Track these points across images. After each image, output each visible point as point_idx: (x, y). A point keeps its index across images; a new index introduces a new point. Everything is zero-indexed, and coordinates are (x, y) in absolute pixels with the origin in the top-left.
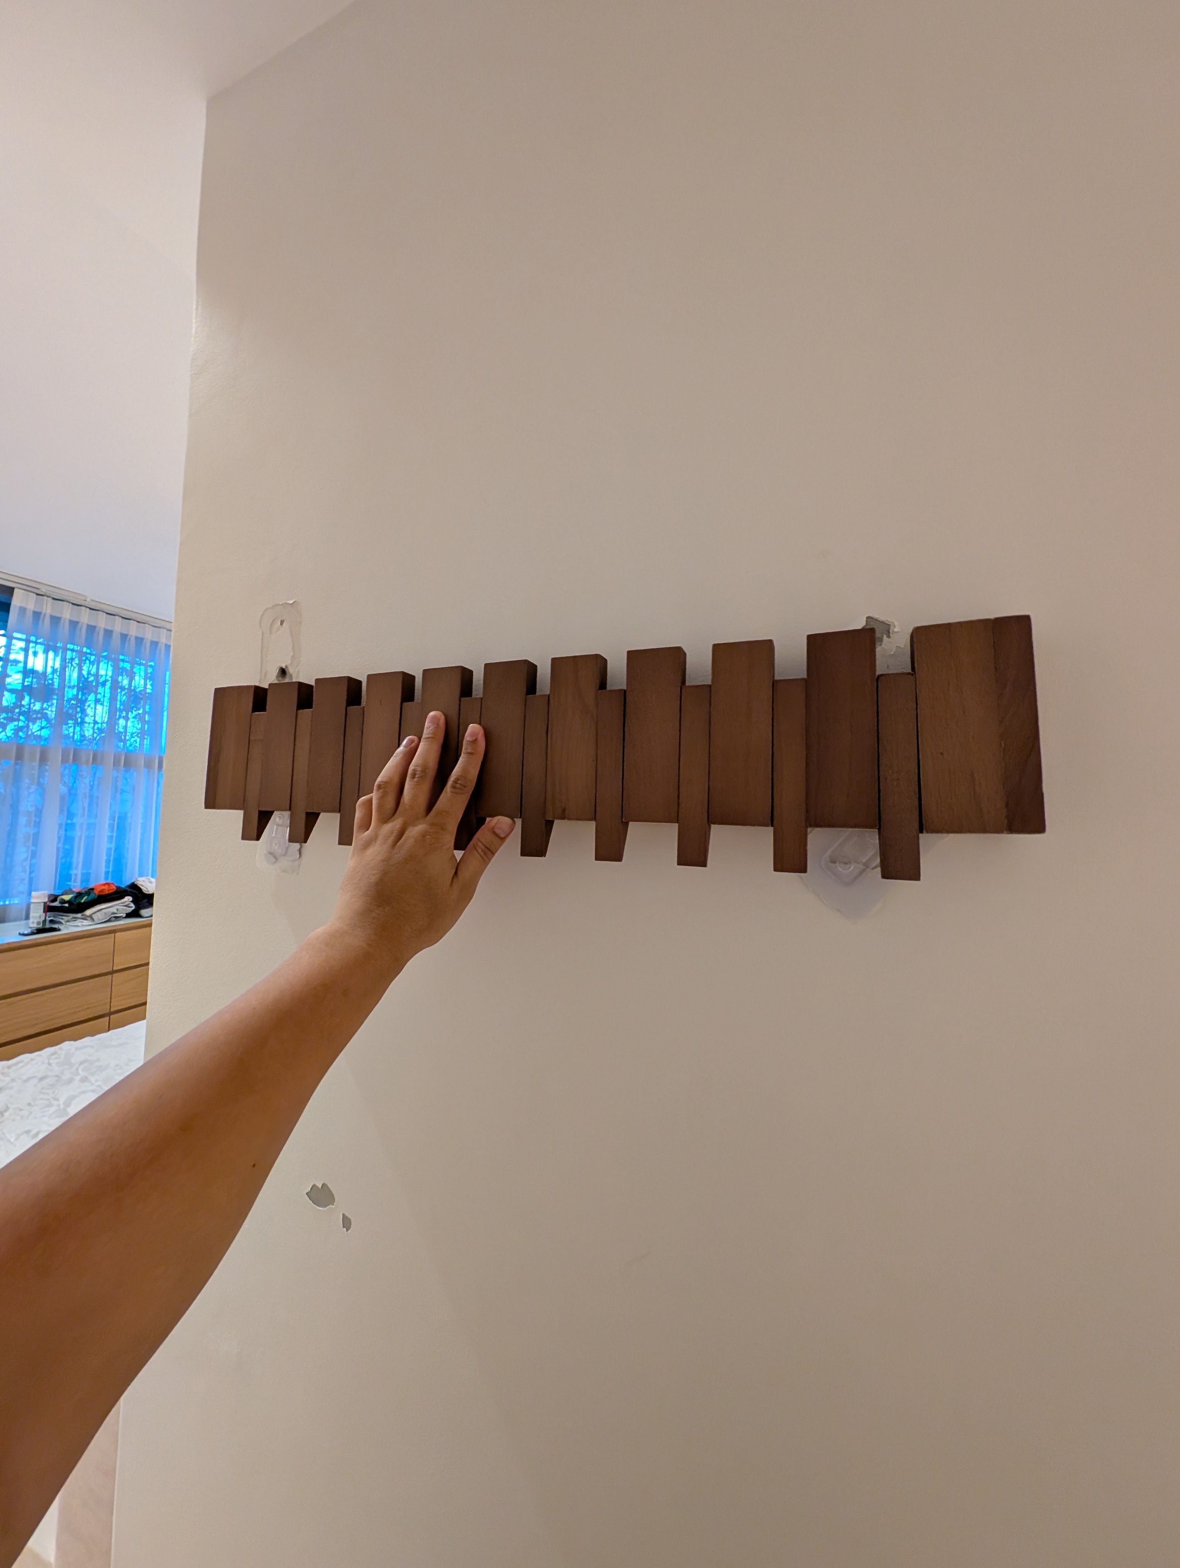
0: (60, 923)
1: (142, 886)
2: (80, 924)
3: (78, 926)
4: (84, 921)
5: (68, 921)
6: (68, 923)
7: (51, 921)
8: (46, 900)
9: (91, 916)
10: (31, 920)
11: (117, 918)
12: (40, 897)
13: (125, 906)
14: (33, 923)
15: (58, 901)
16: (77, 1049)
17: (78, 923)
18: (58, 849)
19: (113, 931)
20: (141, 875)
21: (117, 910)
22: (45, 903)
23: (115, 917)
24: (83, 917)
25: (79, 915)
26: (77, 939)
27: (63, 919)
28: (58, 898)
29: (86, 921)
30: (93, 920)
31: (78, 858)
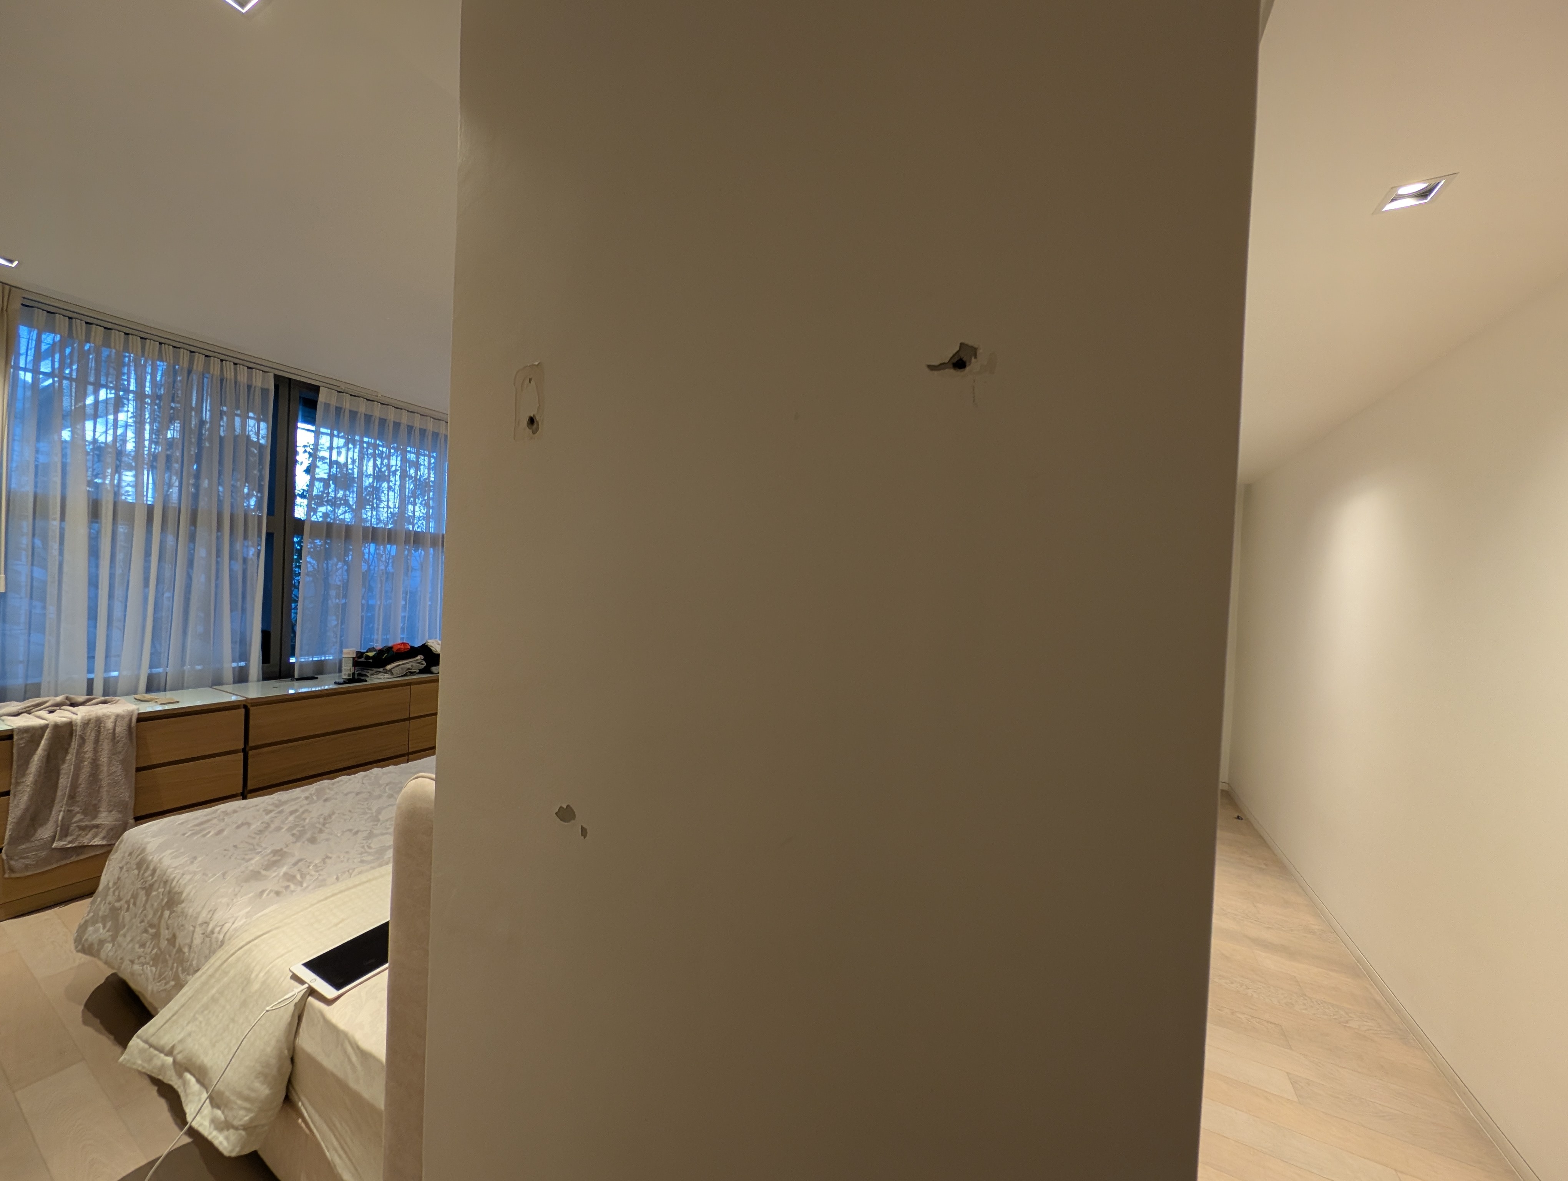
0: (366, 676)
1: (432, 647)
2: (382, 677)
3: (380, 679)
4: (385, 675)
5: (372, 675)
6: (372, 676)
7: (359, 675)
8: (354, 656)
9: (390, 670)
10: (343, 673)
11: (412, 673)
12: (349, 653)
13: (418, 663)
14: (345, 674)
15: (364, 657)
16: (384, 774)
17: (381, 675)
18: (362, 617)
19: (409, 684)
20: (430, 638)
21: (412, 666)
22: (354, 658)
23: (410, 672)
24: (385, 671)
25: (381, 670)
26: (381, 689)
27: (368, 672)
28: (364, 655)
29: (387, 675)
30: (392, 674)
31: (379, 625)
